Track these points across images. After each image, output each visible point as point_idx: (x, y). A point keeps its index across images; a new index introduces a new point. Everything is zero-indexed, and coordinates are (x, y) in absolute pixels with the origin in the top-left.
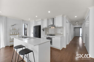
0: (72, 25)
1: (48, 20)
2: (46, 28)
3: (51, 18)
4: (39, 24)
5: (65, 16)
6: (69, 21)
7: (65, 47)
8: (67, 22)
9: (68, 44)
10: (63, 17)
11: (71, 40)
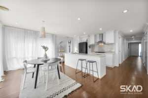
0: (125, 40)
1: (95, 36)
2: (92, 45)
3: (100, 34)
4: (84, 40)
5: (117, 32)
6: (121, 35)
7: (118, 65)
8: (119, 38)
9: (121, 63)
10: (115, 32)
11: (124, 60)
